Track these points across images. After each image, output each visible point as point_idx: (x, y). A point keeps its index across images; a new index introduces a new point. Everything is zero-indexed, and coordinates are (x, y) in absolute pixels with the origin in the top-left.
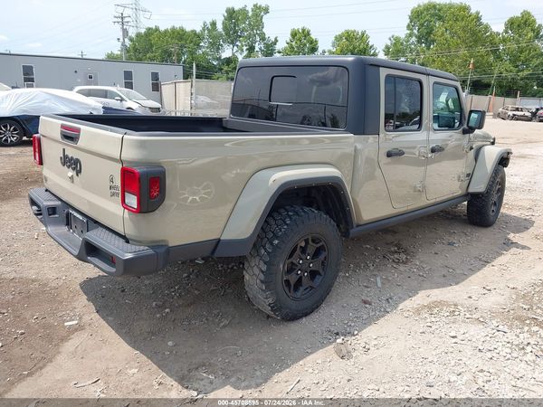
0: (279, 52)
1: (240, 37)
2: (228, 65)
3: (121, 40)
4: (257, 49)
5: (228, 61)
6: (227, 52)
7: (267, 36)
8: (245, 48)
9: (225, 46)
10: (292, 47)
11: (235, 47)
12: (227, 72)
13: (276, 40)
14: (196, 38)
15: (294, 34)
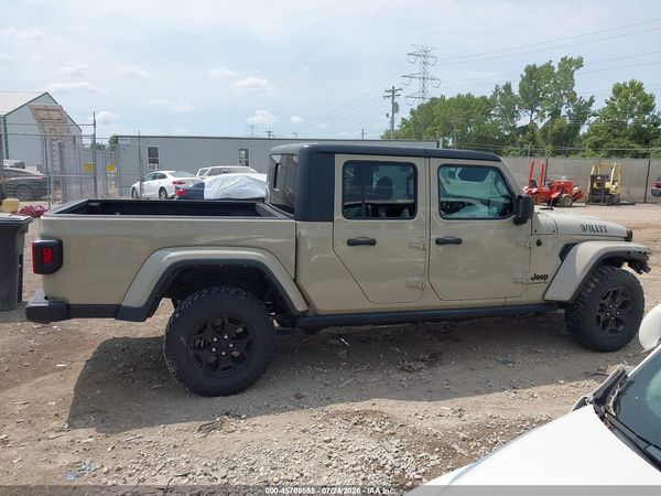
0: (595, 115)
1: (542, 99)
2: (524, 134)
3: (390, 115)
4: (563, 113)
5: (524, 129)
6: (524, 120)
7: (578, 97)
8: (547, 113)
9: (522, 113)
10: (613, 108)
11: (535, 113)
12: (522, 144)
13: (592, 101)
14: (485, 105)
15: (618, 90)
